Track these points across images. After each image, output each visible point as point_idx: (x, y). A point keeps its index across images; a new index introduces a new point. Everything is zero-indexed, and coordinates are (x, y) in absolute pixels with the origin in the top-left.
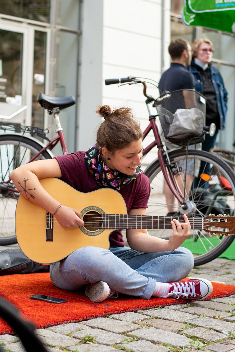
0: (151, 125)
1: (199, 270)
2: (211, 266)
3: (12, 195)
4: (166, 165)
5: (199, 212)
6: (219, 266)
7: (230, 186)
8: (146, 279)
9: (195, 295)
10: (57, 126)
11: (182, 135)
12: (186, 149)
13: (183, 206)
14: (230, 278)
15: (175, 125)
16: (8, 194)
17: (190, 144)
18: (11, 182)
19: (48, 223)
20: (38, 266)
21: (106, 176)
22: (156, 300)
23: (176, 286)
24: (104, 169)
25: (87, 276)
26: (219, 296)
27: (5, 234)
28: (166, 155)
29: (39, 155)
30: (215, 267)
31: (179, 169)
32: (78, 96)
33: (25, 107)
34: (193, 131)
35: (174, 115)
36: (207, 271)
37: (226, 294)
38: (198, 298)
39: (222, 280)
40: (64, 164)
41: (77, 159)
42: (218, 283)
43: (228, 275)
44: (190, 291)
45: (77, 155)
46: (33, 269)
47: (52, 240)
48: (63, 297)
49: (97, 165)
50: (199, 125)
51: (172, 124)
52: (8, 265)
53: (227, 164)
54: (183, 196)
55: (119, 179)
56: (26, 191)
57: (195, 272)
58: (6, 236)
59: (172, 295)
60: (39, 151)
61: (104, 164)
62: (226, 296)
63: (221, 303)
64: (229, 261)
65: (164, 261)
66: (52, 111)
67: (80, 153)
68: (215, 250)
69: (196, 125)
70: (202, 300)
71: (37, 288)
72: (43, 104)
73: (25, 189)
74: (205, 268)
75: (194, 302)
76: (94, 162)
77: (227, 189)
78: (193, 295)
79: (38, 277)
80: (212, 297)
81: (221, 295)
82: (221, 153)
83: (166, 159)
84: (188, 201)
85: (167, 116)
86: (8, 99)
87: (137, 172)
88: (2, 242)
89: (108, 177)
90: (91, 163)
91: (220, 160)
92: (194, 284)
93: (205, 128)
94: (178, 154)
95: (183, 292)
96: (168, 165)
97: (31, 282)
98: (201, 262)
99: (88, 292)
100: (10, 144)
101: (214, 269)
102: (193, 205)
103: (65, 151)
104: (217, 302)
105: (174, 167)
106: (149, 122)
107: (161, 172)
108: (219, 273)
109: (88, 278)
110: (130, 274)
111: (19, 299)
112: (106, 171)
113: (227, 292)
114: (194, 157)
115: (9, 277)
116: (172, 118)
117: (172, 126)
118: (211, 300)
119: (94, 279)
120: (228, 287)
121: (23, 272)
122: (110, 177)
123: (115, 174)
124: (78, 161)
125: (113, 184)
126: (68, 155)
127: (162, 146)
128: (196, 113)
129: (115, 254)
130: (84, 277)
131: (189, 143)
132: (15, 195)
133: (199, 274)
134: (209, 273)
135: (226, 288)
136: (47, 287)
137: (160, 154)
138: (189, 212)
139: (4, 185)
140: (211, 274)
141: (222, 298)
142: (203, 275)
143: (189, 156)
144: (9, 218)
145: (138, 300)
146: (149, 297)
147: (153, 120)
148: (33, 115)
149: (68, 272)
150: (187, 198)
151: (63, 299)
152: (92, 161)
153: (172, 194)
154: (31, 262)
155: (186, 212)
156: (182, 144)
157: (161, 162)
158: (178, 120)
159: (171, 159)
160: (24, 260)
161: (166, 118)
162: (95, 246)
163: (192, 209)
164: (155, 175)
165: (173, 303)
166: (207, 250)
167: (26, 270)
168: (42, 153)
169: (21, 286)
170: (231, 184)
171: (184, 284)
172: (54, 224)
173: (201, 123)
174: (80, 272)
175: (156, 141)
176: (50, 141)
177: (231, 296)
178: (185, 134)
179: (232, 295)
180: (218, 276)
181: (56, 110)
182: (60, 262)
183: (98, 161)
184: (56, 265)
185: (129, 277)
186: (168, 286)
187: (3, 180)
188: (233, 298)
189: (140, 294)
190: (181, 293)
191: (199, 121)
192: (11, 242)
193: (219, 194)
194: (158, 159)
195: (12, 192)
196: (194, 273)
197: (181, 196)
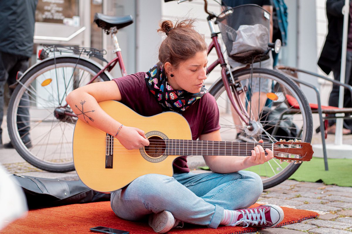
0: (213, 43)
1: (267, 193)
2: (280, 189)
3: (70, 120)
4: (230, 84)
5: (266, 133)
6: (288, 189)
7: (297, 105)
8: (212, 207)
9: (265, 222)
10: (115, 46)
11: (246, 52)
12: (251, 67)
13: (249, 127)
14: (300, 201)
15: (239, 43)
16: (66, 119)
17: (255, 62)
18: (69, 106)
19: (108, 149)
20: (99, 195)
21: (169, 96)
22: (224, 229)
23: (245, 214)
24: (167, 89)
25: (150, 205)
26: (291, 222)
27: (64, 160)
28: (229, 74)
29: (97, 77)
30: (284, 190)
31: (244, 89)
32: (137, 15)
33: (83, 29)
34: (257, 48)
35: (237, 32)
36: (275, 195)
37: (298, 220)
38: (268, 225)
39: (292, 204)
40: (123, 86)
41: (138, 80)
42: (288, 208)
43: (298, 198)
44: (260, 218)
45: (137, 76)
46: (93, 197)
47: (111, 167)
48: (125, 228)
49: (159, 85)
50: (264, 41)
51: (234, 41)
52: (66, 195)
53: (294, 82)
54: (249, 117)
55: (183, 99)
56: (83, 113)
57: (264, 196)
58: (65, 162)
59: (241, 223)
60: (97, 72)
61: (166, 84)
62: (298, 222)
63: (293, 229)
64: (298, 183)
65: (231, 187)
66: (109, 32)
67: (140, 74)
68: (284, 172)
69: (261, 42)
70: (273, 227)
71: (97, 219)
72: (100, 24)
73: (82, 112)
74: (273, 191)
75: (264, 230)
76: (156, 82)
77: (295, 107)
78: (263, 223)
79: (99, 206)
80: (283, 223)
81: (292, 221)
82: (287, 71)
83: (230, 78)
84: (254, 122)
85: (230, 34)
86: (66, 20)
87: (202, 91)
88: (61, 169)
89: (172, 98)
90: (153, 83)
91: (286, 78)
92: (264, 210)
93: (270, 45)
94: (243, 73)
95: (253, 220)
96: (232, 84)
97: (91, 212)
98: (270, 185)
99: (152, 222)
100: (66, 67)
101: (283, 192)
102: (259, 126)
103: (124, 73)
104: (288, 229)
105: (238, 86)
106: (211, 40)
107: (225, 92)
108: (288, 196)
109: (151, 207)
110: (195, 202)
111: (78, 232)
112: (169, 91)
113: (299, 218)
114: (259, 76)
115: (68, 207)
116: (235, 35)
117: (235, 44)
118: (282, 227)
119: (158, 208)
120: (299, 211)
121: (83, 201)
122: (174, 97)
123: (179, 94)
124: (138, 82)
125: (177, 104)
126: (127, 76)
127: (225, 65)
128: (260, 29)
129: (178, 181)
130: (146, 207)
131: (253, 61)
132: (73, 119)
133: (268, 198)
134: (278, 197)
135: (297, 213)
136: (107, 217)
137: (224, 73)
138: (255, 133)
139: (61, 110)
140: (280, 197)
141: (294, 224)
142: (272, 199)
143: (254, 74)
144: (68, 143)
145: (205, 230)
146: (216, 226)
147: (215, 38)
148: (92, 36)
149: (130, 202)
150: (253, 119)
151: (125, 230)
152: (154, 81)
153: (238, 115)
154: (91, 191)
155: (252, 133)
156: (246, 62)
157: (225, 82)
158: (241, 37)
159: (235, 78)
160: (84, 188)
161: (229, 36)
162: (158, 174)
163: (259, 130)
164: (219, 95)
165: (243, 231)
166: (275, 173)
167: (86, 200)
168: (99, 75)
169: (80, 218)
170: (299, 103)
171: (254, 211)
172: (114, 150)
173: (266, 39)
174: (143, 201)
175: (219, 60)
176: (108, 63)
177: (303, 222)
178: (249, 52)
179: (304, 220)
180: (288, 199)
181: (114, 30)
182: (121, 190)
183: (161, 80)
184: (117, 194)
185: (194, 205)
186: (237, 213)
187: (60, 104)
188: (306, 223)
189: (207, 223)
190: (250, 221)
191: (263, 37)
192: (71, 169)
193: (286, 113)
194: (221, 78)
195: (70, 117)
196: (262, 197)
197: (247, 117)
